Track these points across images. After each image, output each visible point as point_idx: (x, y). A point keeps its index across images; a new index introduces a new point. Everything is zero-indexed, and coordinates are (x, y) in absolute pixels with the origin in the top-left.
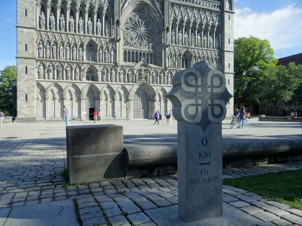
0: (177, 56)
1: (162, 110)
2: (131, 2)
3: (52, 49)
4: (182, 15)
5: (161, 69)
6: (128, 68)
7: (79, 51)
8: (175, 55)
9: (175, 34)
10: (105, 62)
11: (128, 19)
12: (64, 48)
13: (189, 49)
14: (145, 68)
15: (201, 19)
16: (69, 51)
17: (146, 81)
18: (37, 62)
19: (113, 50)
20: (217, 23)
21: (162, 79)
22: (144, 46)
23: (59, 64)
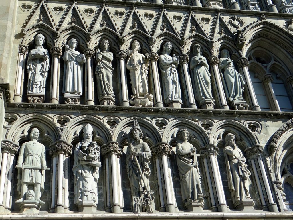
7: (223, 71)
23: (131, 124)
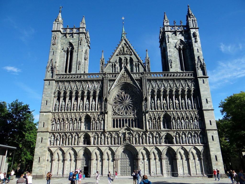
0: (157, 119)
1: (146, 168)
2: (116, 85)
3: (61, 124)
4: (159, 87)
5: (142, 131)
6: (114, 133)
7: (78, 123)
8: (155, 118)
9: (154, 102)
10: (96, 130)
11: (116, 96)
12: (68, 123)
13: (167, 112)
14: (129, 132)
15: (177, 87)
16: (72, 124)
17: (130, 142)
18: (50, 134)
19: (103, 120)
20: (193, 88)
21: (144, 140)
22: (129, 114)
